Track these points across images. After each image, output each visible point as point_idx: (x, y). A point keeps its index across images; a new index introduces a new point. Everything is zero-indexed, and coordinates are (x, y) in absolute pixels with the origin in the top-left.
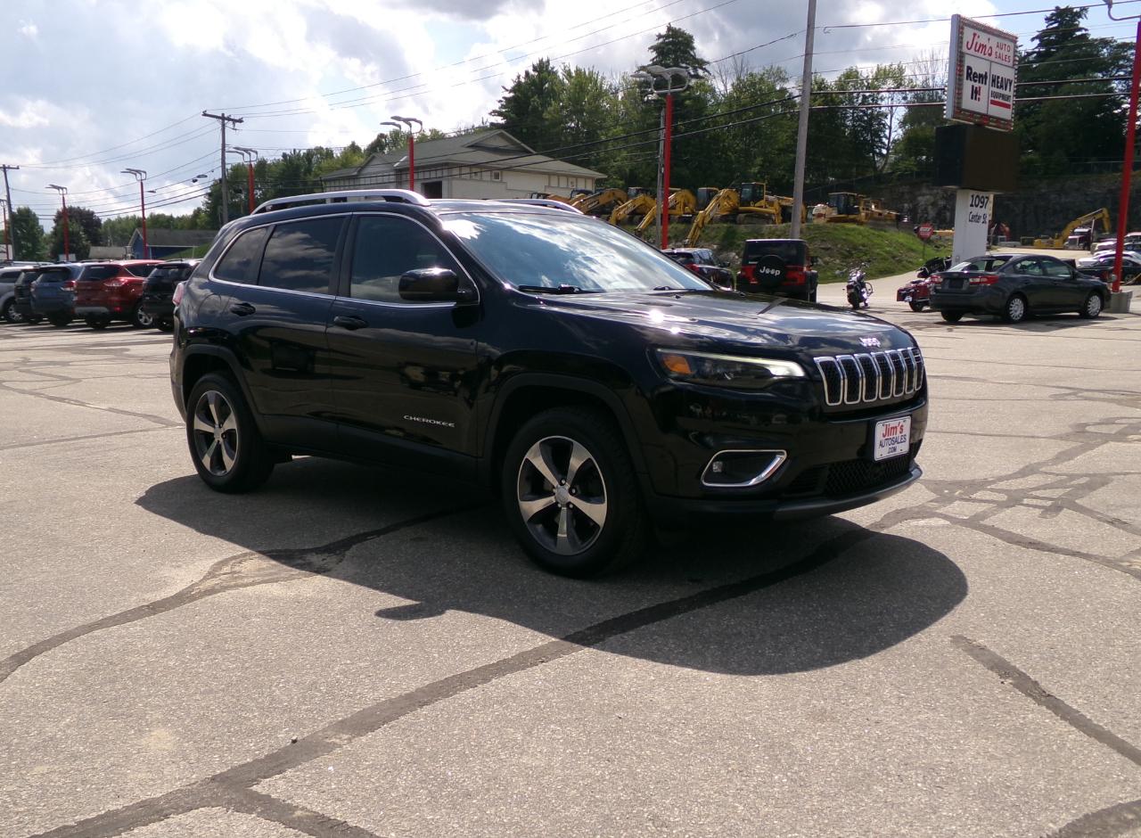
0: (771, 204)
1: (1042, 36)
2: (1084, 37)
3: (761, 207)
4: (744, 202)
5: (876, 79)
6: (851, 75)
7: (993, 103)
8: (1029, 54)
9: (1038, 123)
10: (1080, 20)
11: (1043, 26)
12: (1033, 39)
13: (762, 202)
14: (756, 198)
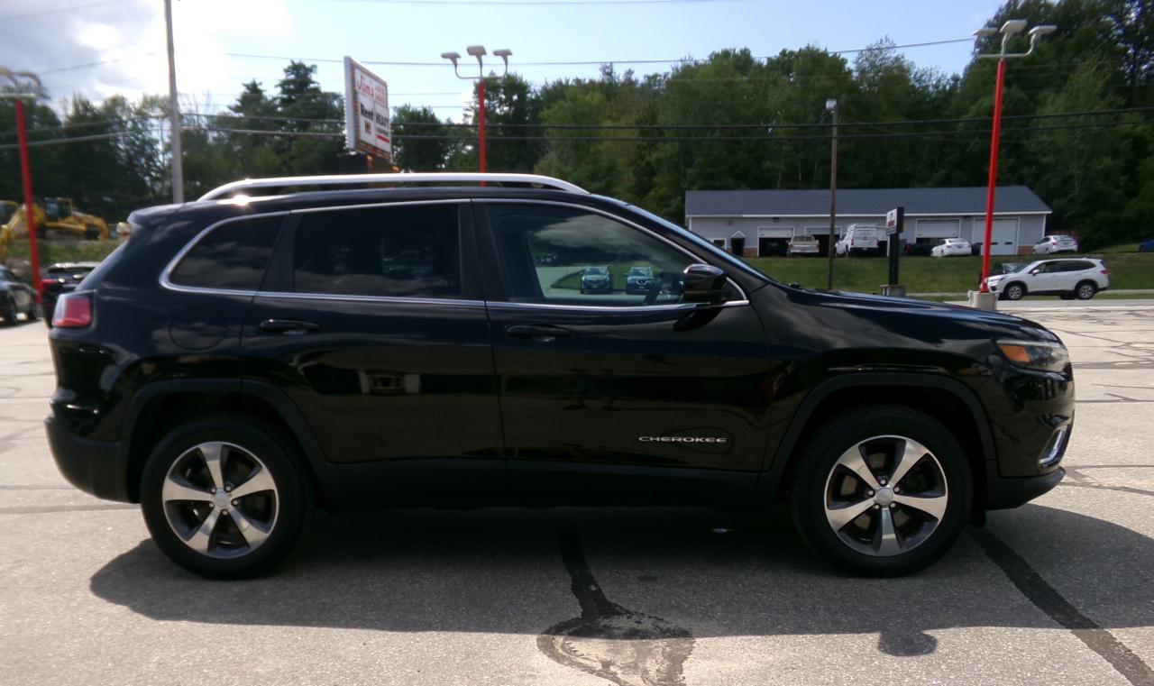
0: (79, 220)
1: (284, 84)
2: (317, 90)
3: (70, 223)
4: (51, 218)
5: (144, 107)
6: (117, 102)
7: (379, 137)
8: (275, 99)
9: (292, 158)
10: (312, 74)
11: (283, 76)
12: (276, 86)
13: (71, 219)
14: (64, 214)
